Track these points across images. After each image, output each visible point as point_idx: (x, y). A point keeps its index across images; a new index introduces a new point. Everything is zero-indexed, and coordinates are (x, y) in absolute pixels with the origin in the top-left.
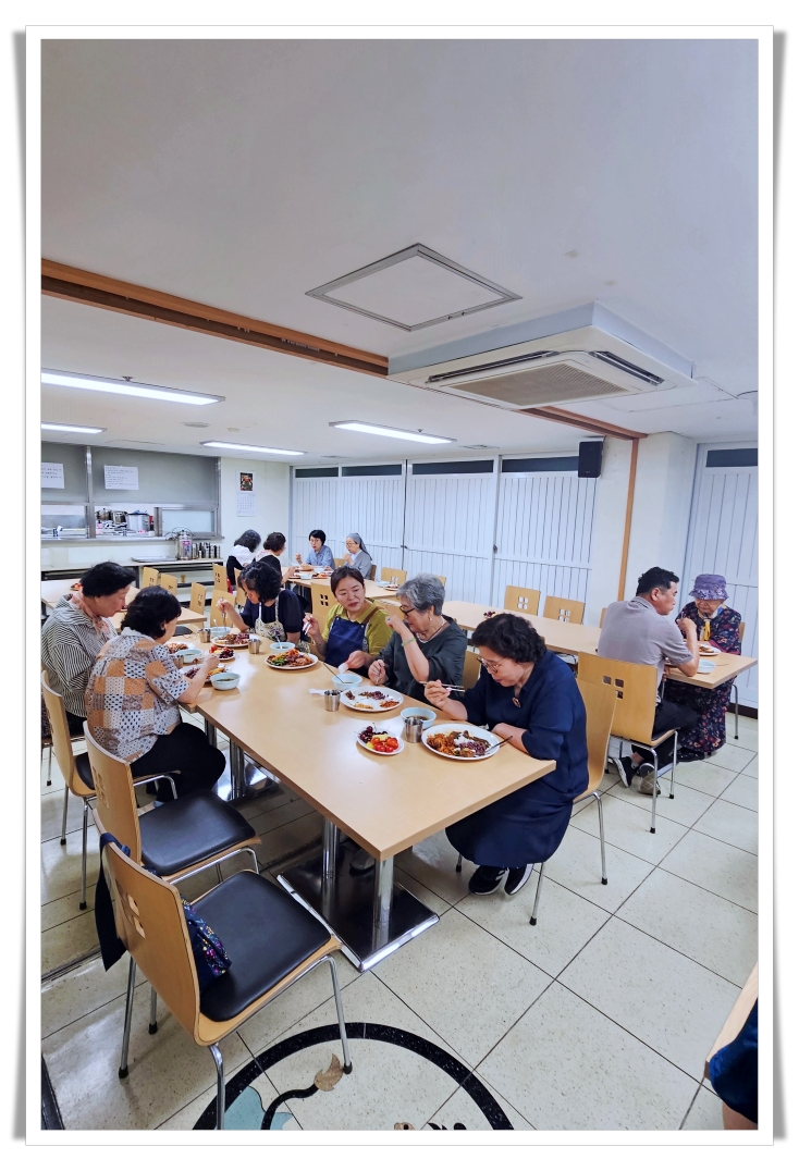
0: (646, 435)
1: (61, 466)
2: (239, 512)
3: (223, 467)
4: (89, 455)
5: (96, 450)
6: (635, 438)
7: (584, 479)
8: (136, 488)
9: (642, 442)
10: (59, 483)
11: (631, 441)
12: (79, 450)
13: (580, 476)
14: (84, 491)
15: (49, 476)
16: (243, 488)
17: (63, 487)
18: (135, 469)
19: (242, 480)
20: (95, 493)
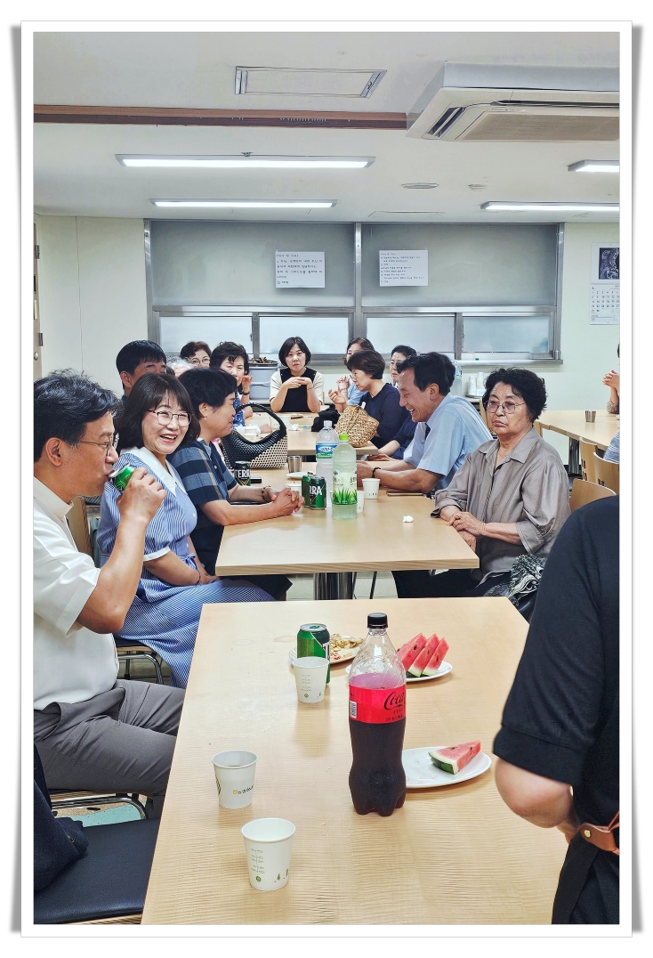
1: (321, 255)
3: (567, 240)
4: (358, 235)
5: (369, 228)
10: (318, 281)
12: (349, 228)
14: (350, 292)
15: (307, 270)
16: (603, 275)
17: (322, 285)
18: (424, 254)
19: (601, 261)
20: (364, 294)
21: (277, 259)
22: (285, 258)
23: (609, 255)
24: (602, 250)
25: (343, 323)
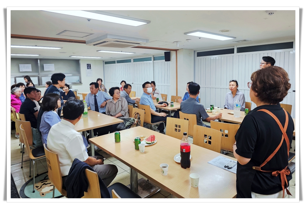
0: (178, 50)
1: (30, 65)
2: (87, 76)
3: (81, 62)
4: (39, 61)
5: (41, 60)
6: (176, 50)
7: (167, 62)
8: (54, 70)
9: (178, 51)
11: (175, 51)
12: (36, 60)
13: (166, 61)
14: (37, 71)
15: (27, 68)
16: (88, 68)
17: (31, 71)
18: (53, 65)
19: (87, 66)
20: (41, 72)
21: (20, 66)
22: (22, 65)
23: (89, 65)
24: (87, 64)
25: (37, 78)
